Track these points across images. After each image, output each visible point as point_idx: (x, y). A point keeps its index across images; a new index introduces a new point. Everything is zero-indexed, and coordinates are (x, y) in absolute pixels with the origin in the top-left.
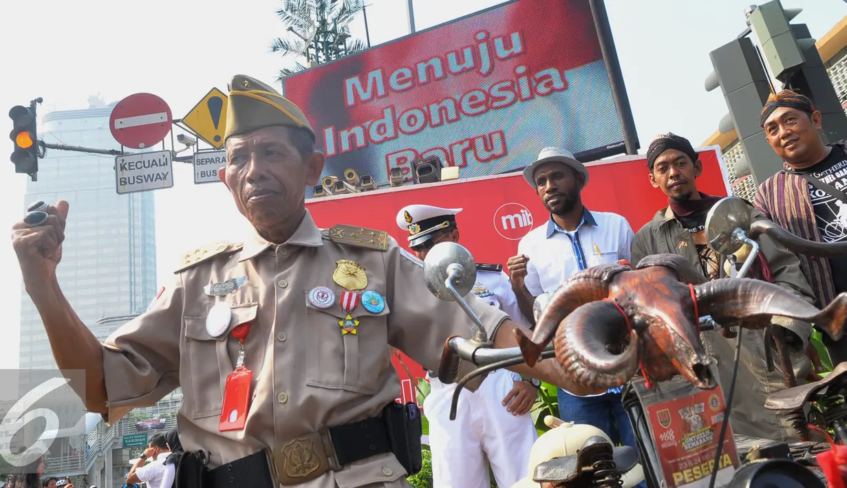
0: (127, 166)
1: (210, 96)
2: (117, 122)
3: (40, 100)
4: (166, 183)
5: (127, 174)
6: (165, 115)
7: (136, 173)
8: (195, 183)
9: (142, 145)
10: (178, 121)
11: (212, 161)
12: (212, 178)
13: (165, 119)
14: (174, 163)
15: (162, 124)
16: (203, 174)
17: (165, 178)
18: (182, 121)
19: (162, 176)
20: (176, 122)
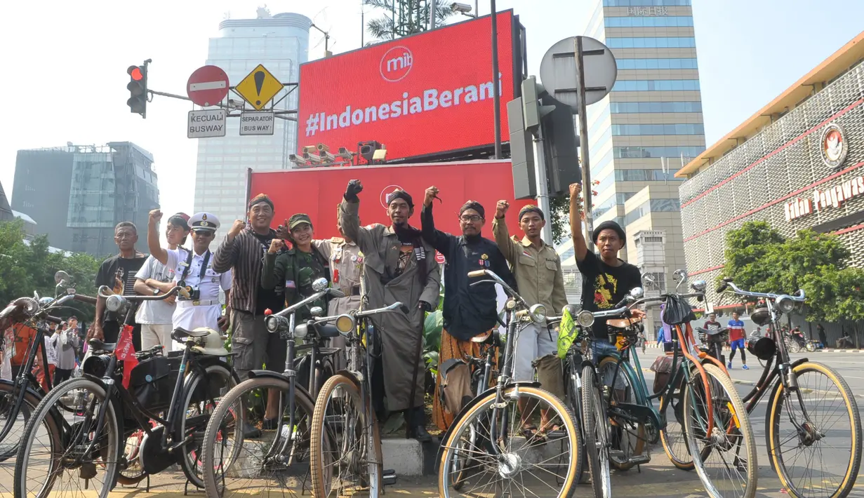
0: (195, 119)
1: (256, 71)
2: (192, 85)
3: (150, 61)
4: (221, 132)
5: (195, 124)
6: (224, 82)
7: (201, 124)
8: (241, 134)
9: (207, 104)
10: (233, 88)
11: (253, 119)
12: (252, 132)
13: (224, 86)
14: (227, 118)
15: (222, 90)
16: (246, 128)
17: (220, 129)
18: (236, 88)
19: (218, 128)
20: (231, 88)
